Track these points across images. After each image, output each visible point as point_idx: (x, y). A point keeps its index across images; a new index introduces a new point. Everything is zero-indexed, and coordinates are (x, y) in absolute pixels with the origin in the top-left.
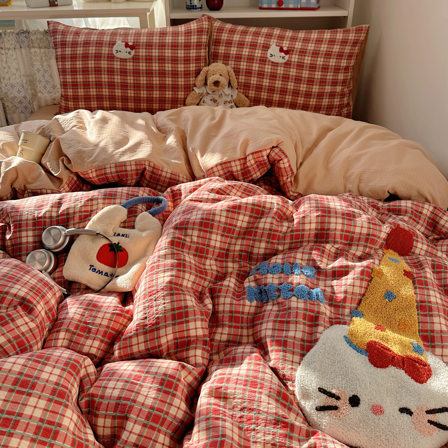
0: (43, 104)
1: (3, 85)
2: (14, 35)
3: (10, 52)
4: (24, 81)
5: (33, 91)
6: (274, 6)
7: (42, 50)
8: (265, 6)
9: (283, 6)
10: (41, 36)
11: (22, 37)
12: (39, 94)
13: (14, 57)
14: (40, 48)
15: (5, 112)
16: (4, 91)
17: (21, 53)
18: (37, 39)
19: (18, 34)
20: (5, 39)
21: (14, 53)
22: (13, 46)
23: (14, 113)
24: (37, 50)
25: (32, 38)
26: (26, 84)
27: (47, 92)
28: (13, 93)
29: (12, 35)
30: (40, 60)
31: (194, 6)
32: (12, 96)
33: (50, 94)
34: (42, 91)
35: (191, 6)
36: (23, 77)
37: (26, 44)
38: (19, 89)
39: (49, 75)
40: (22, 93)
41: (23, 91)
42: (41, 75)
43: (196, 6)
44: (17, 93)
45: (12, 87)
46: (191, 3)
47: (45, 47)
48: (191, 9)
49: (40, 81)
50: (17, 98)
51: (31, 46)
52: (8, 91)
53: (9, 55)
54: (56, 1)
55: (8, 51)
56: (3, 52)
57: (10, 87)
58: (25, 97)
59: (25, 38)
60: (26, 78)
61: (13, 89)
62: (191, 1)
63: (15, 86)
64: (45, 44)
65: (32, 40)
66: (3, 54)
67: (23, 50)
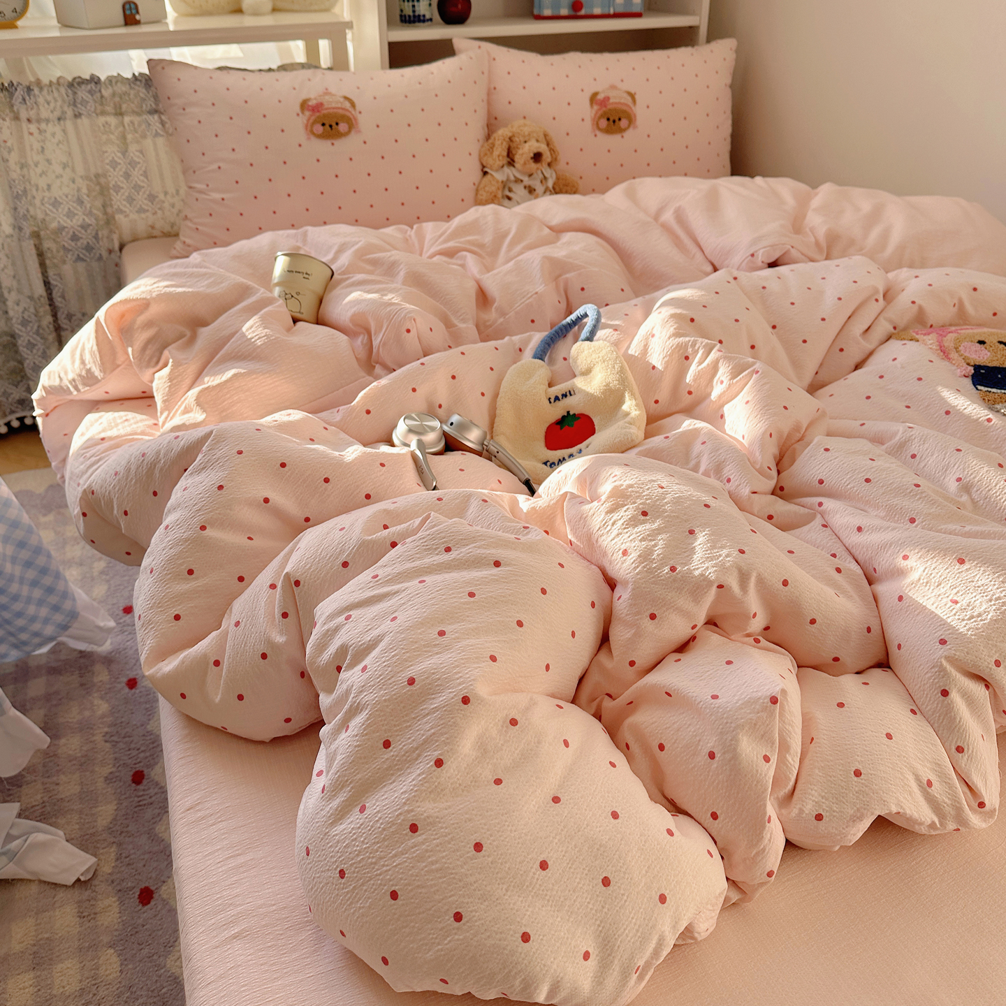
0: (128, 236)
1: (36, 202)
2: (63, 90)
3: (50, 128)
6: (564, 12)
8: (547, 12)
9: (583, 12)
10: (124, 88)
11: (82, 93)
12: (118, 217)
13: (58, 136)
14: (119, 113)
15: (42, 263)
16: (39, 217)
17: (77, 127)
18: (114, 94)
19: (71, 86)
20: (41, 100)
21: (58, 129)
22: (57, 113)
23: (64, 263)
24: (113, 120)
25: (103, 91)
26: (88, 196)
27: (136, 209)
28: (58, 218)
29: (58, 90)
30: (118, 142)
31: (419, 16)
32: (54, 225)
33: (143, 215)
34: (124, 209)
35: (414, 16)
36: (80, 180)
37: (91, 107)
38: (69, 209)
39: (141, 172)
40: (77, 217)
41: (80, 213)
42: (121, 173)
43: (424, 16)
44: (65, 218)
45: (54, 207)
46: (414, 11)
47: (134, 112)
48: (414, 22)
49: (117, 189)
50: (66, 230)
51: (98, 111)
52: (47, 214)
53: (48, 135)
54: (138, 12)
55: (47, 124)
56: (33, 128)
57: (51, 207)
58: (85, 227)
59: (87, 94)
60: (88, 182)
61: (57, 210)
62: (414, 6)
63: (61, 203)
64: (132, 105)
65: (102, 96)
66: (31, 134)
67: (83, 121)
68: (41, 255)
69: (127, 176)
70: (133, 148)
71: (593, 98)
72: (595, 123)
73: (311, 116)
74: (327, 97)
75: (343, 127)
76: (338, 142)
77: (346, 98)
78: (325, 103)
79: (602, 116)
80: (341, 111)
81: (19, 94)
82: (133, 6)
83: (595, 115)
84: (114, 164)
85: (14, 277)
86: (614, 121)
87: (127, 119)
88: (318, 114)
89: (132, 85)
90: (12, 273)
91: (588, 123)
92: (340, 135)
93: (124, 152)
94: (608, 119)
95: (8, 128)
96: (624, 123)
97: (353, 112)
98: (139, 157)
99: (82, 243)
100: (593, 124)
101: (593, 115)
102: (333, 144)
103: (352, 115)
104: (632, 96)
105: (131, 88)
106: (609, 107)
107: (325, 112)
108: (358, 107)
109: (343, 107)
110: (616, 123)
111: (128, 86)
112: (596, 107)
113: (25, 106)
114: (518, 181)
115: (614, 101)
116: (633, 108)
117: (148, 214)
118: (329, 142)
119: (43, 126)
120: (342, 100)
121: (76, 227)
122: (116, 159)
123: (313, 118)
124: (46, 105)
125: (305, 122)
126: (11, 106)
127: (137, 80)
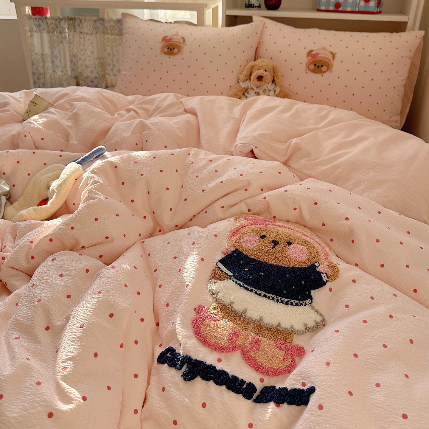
1: (79, 65)
2: (92, 22)
3: (88, 37)
4: (97, 63)
5: (103, 73)
6: (332, 8)
8: (323, 8)
10: (114, 24)
11: (98, 24)
12: (107, 76)
13: (91, 41)
14: (112, 34)
16: (80, 70)
17: (96, 37)
18: (110, 26)
19: (95, 21)
20: (85, 25)
21: (91, 38)
22: (91, 31)
24: (110, 36)
25: (106, 24)
26: (97, 66)
27: (113, 74)
28: (87, 73)
29: (90, 22)
30: (111, 46)
31: (251, 4)
32: (85, 75)
33: (115, 77)
34: (110, 73)
36: (96, 59)
37: (101, 30)
38: (92, 70)
39: (116, 59)
40: (94, 74)
41: (95, 72)
43: (254, 4)
44: (90, 73)
45: (86, 68)
46: (249, 2)
47: (116, 34)
48: (249, 7)
49: (109, 65)
50: (89, 78)
51: (106, 33)
52: (83, 70)
53: (86, 39)
55: (86, 35)
56: (82, 36)
57: (85, 68)
58: (96, 78)
59: (100, 25)
60: (98, 60)
61: (87, 69)
63: (89, 67)
64: (116, 31)
65: (106, 27)
66: (81, 38)
67: (98, 35)
69: (112, 60)
70: (114, 49)
71: (309, 53)
72: (307, 66)
73: (165, 44)
74: (175, 37)
75: (176, 50)
76: (172, 57)
77: (183, 38)
78: (173, 39)
79: (311, 63)
80: (177, 43)
81: (78, 21)
83: (308, 62)
84: (109, 55)
86: (318, 67)
87: (113, 37)
88: (168, 43)
89: (117, 23)
91: (304, 66)
92: (173, 54)
93: (112, 50)
94: (315, 65)
95: (72, 34)
96: (324, 68)
97: (183, 45)
98: (116, 53)
100: (306, 66)
101: (307, 62)
102: (169, 57)
103: (182, 46)
104: (333, 55)
105: (116, 24)
106: (317, 59)
107: (171, 43)
108: (186, 43)
109: (180, 41)
110: (319, 68)
112: (309, 58)
113: (79, 27)
114: (252, 89)
115: (322, 56)
116: (332, 61)
117: (117, 77)
118: (168, 56)
120: (180, 38)
121: (93, 77)
122: (110, 52)
123: (165, 45)
124: (87, 28)
125: (162, 46)
126: (74, 27)
127: (119, 21)
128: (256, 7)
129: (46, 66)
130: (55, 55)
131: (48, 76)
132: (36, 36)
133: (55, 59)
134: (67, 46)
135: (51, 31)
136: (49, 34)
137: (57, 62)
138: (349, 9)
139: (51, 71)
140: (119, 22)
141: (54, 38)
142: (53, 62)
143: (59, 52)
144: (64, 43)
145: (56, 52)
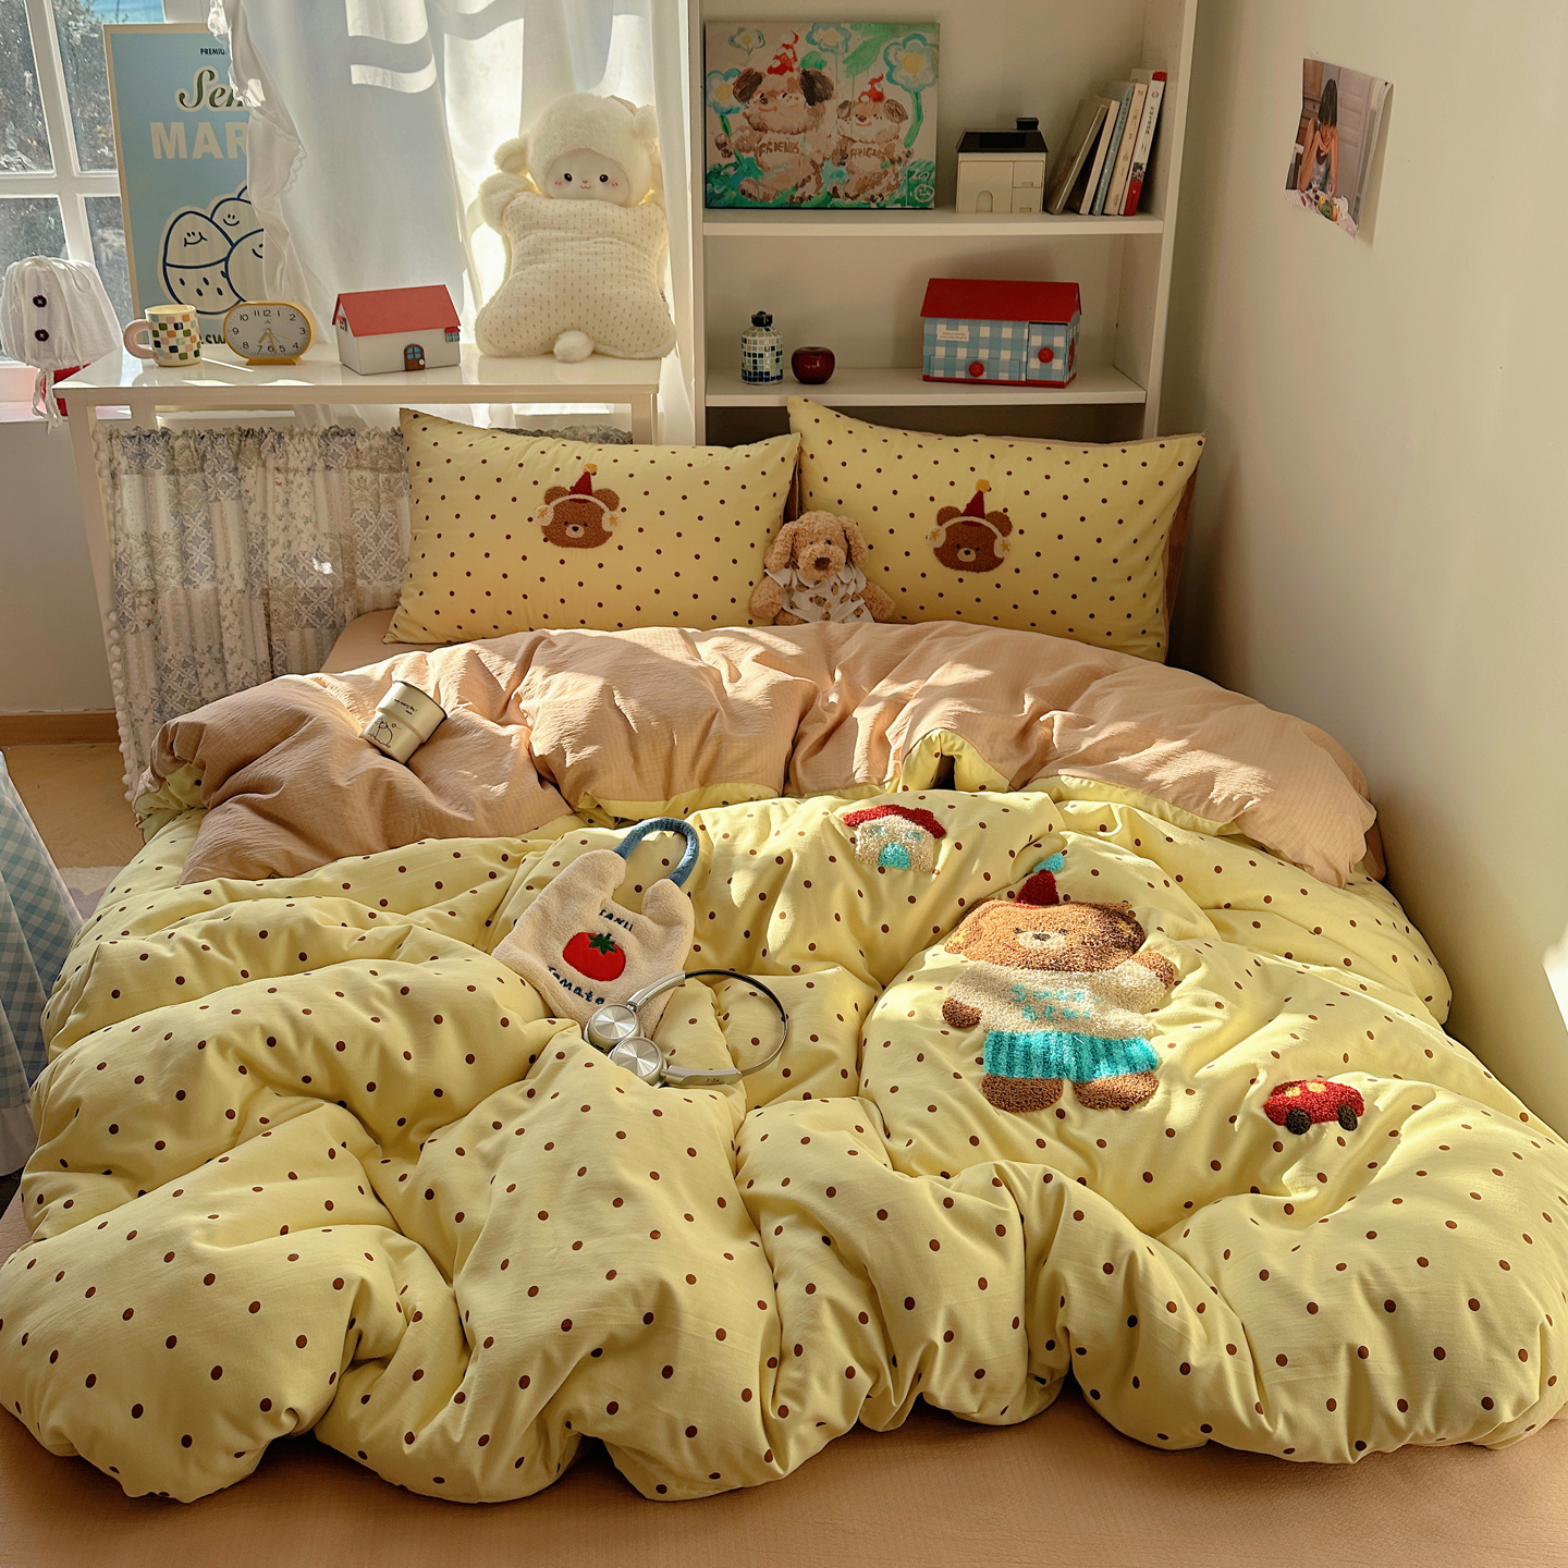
0: (368, 605)
1: (271, 559)
2: (314, 439)
3: (299, 479)
4: (326, 549)
5: (347, 575)
6: (961, 375)
7: (382, 477)
8: (939, 373)
9: (983, 376)
10: (383, 442)
11: (336, 445)
12: (360, 582)
13: (305, 488)
14: (375, 469)
15: (268, 626)
16: (274, 573)
17: (326, 480)
18: (371, 448)
19: (325, 435)
20: (290, 448)
21: (305, 480)
22: (307, 464)
23: (292, 628)
24: (368, 475)
25: (358, 444)
26: (329, 556)
27: (381, 576)
28: (295, 580)
29: (309, 438)
30: (370, 499)
31: (761, 373)
32: (289, 586)
34: (369, 575)
35: (755, 374)
36: (323, 538)
37: (343, 461)
39: (392, 535)
40: (311, 578)
42: (371, 534)
43: (768, 373)
45: (293, 564)
46: (755, 368)
47: (389, 469)
48: (755, 380)
49: (365, 551)
51: (354, 465)
52: (283, 572)
53: (294, 486)
54: (423, 358)
55: (294, 475)
56: (281, 478)
57: (289, 565)
58: (317, 589)
59: (341, 447)
60: (332, 540)
61: (296, 569)
62: (755, 362)
64: (389, 461)
65: (358, 450)
66: (280, 484)
67: (334, 475)
68: (268, 615)
69: (377, 538)
70: (385, 509)
81: (270, 439)
82: (417, 350)
84: (365, 523)
85: (240, 637)
89: (391, 440)
90: (238, 634)
93: (377, 513)
95: (253, 476)
98: (390, 518)
99: (313, 608)
105: (388, 442)
111: (386, 441)
113: (274, 454)
114: (802, 587)
117: (394, 581)
119: (291, 476)
121: (308, 589)
122: (367, 517)
124: (296, 455)
126: (260, 453)
127: (397, 434)
128: (773, 378)
129: (161, 568)
130: (193, 534)
131: (166, 597)
132: (129, 485)
133: (195, 547)
134: (229, 507)
135: (182, 469)
136: (172, 478)
137: (199, 554)
138: (1004, 376)
139: (173, 583)
140: (398, 438)
141: (191, 487)
142: (184, 555)
143: (208, 524)
144: (222, 499)
145: (195, 527)
